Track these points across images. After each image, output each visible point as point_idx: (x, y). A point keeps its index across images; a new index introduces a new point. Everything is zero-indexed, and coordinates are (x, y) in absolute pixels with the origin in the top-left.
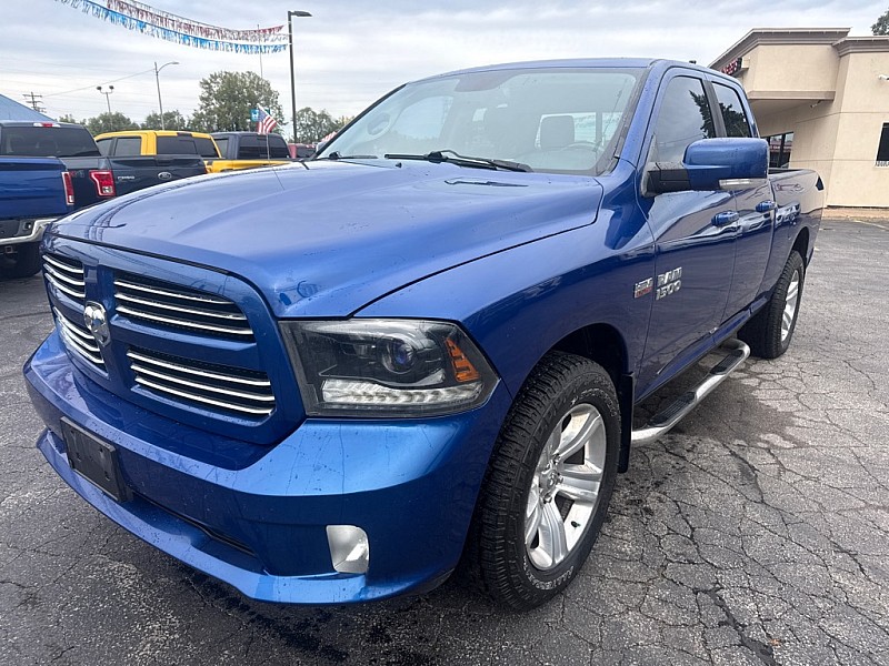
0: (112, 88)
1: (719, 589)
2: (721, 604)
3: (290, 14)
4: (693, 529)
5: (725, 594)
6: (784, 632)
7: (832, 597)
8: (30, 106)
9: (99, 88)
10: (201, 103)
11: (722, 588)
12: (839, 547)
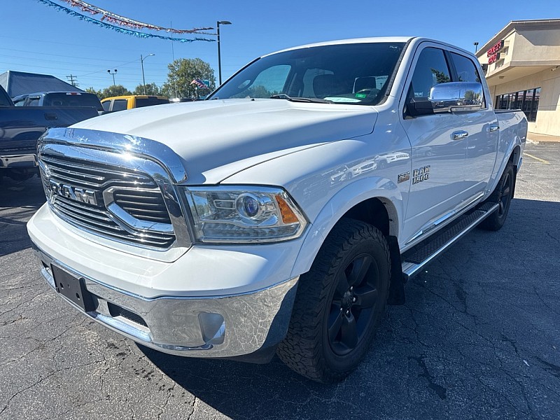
0: (116, 71)
1: (423, 357)
2: (423, 365)
3: (219, 23)
4: (417, 325)
5: (426, 360)
6: (456, 382)
7: (492, 364)
8: (70, 83)
9: (109, 71)
10: (168, 78)
11: (426, 357)
12: (506, 338)
